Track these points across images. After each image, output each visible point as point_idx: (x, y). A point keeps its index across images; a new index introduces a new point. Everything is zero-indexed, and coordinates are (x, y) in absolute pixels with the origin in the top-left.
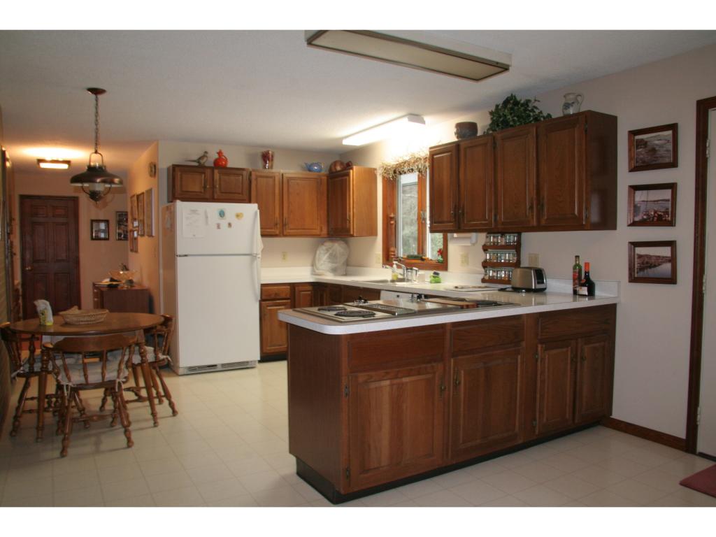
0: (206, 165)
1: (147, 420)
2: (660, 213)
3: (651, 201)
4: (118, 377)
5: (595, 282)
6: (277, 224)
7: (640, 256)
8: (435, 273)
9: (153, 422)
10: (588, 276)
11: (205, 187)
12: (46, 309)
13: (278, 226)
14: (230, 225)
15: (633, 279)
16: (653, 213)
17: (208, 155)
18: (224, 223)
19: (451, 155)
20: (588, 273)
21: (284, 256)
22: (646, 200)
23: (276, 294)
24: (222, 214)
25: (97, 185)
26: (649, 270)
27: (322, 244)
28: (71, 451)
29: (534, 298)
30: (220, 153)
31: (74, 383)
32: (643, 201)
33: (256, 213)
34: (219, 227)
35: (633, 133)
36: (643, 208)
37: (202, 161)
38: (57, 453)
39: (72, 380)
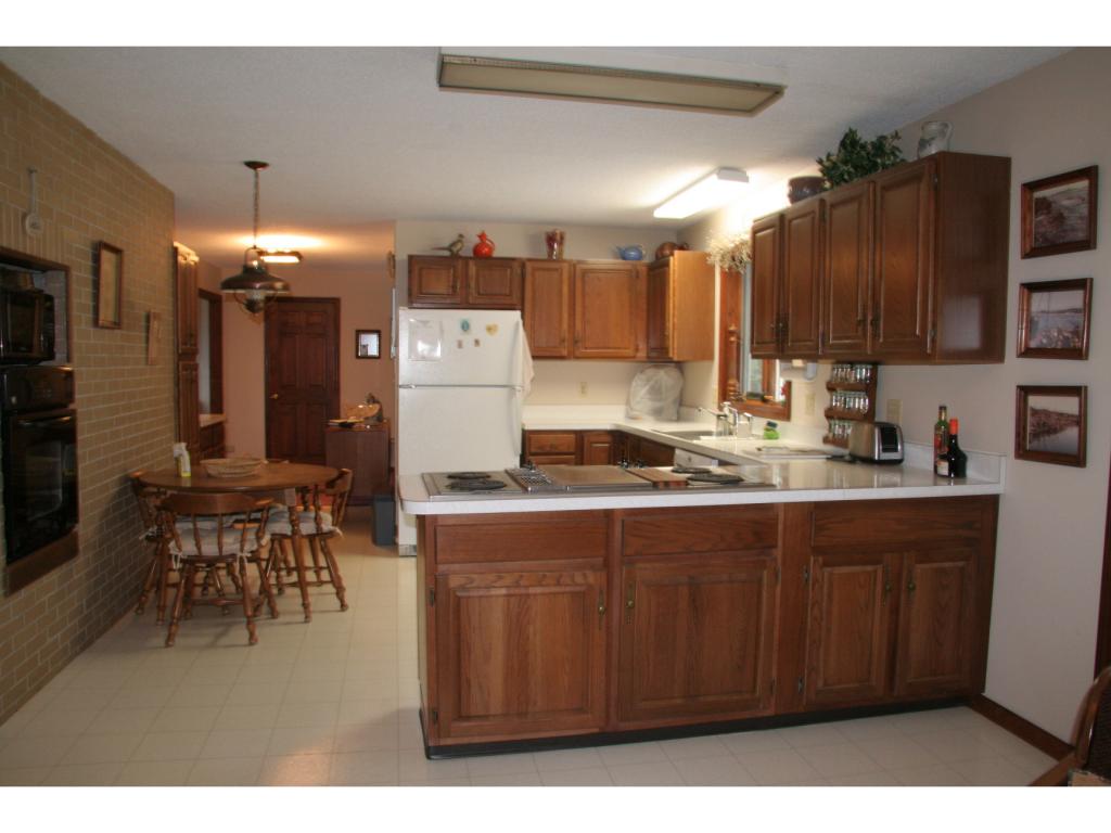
0: (462, 253)
1: (293, 613)
2: (1066, 334)
3: (1053, 312)
4: (242, 550)
5: (967, 454)
6: (564, 341)
7: (1035, 412)
8: (769, 424)
9: (304, 616)
10: (956, 444)
11: (454, 287)
12: (181, 455)
13: (566, 344)
14: (477, 342)
15: (1023, 452)
16: (1056, 334)
17: (464, 240)
18: (468, 339)
19: (774, 233)
20: (955, 437)
21: (583, 388)
22: (1046, 309)
23: (552, 446)
24: (465, 326)
25: (255, 291)
26: (1047, 438)
27: (642, 372)
28: (179, 641)
29: (878, 475)
30: (482, 236)
31: (187, 554)
32: (1043, 312)
33: (517, 324)
34: (460, 345)
35: (1030, 187)
36: (1041, 325)
37: (455, 249)
38: (161, 641)
39: (184, 549)
